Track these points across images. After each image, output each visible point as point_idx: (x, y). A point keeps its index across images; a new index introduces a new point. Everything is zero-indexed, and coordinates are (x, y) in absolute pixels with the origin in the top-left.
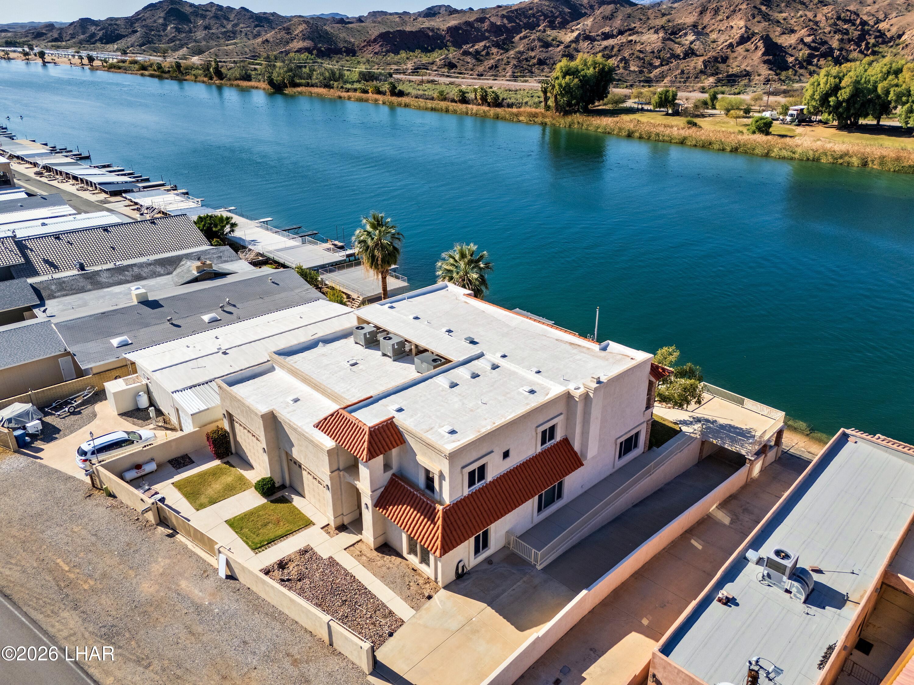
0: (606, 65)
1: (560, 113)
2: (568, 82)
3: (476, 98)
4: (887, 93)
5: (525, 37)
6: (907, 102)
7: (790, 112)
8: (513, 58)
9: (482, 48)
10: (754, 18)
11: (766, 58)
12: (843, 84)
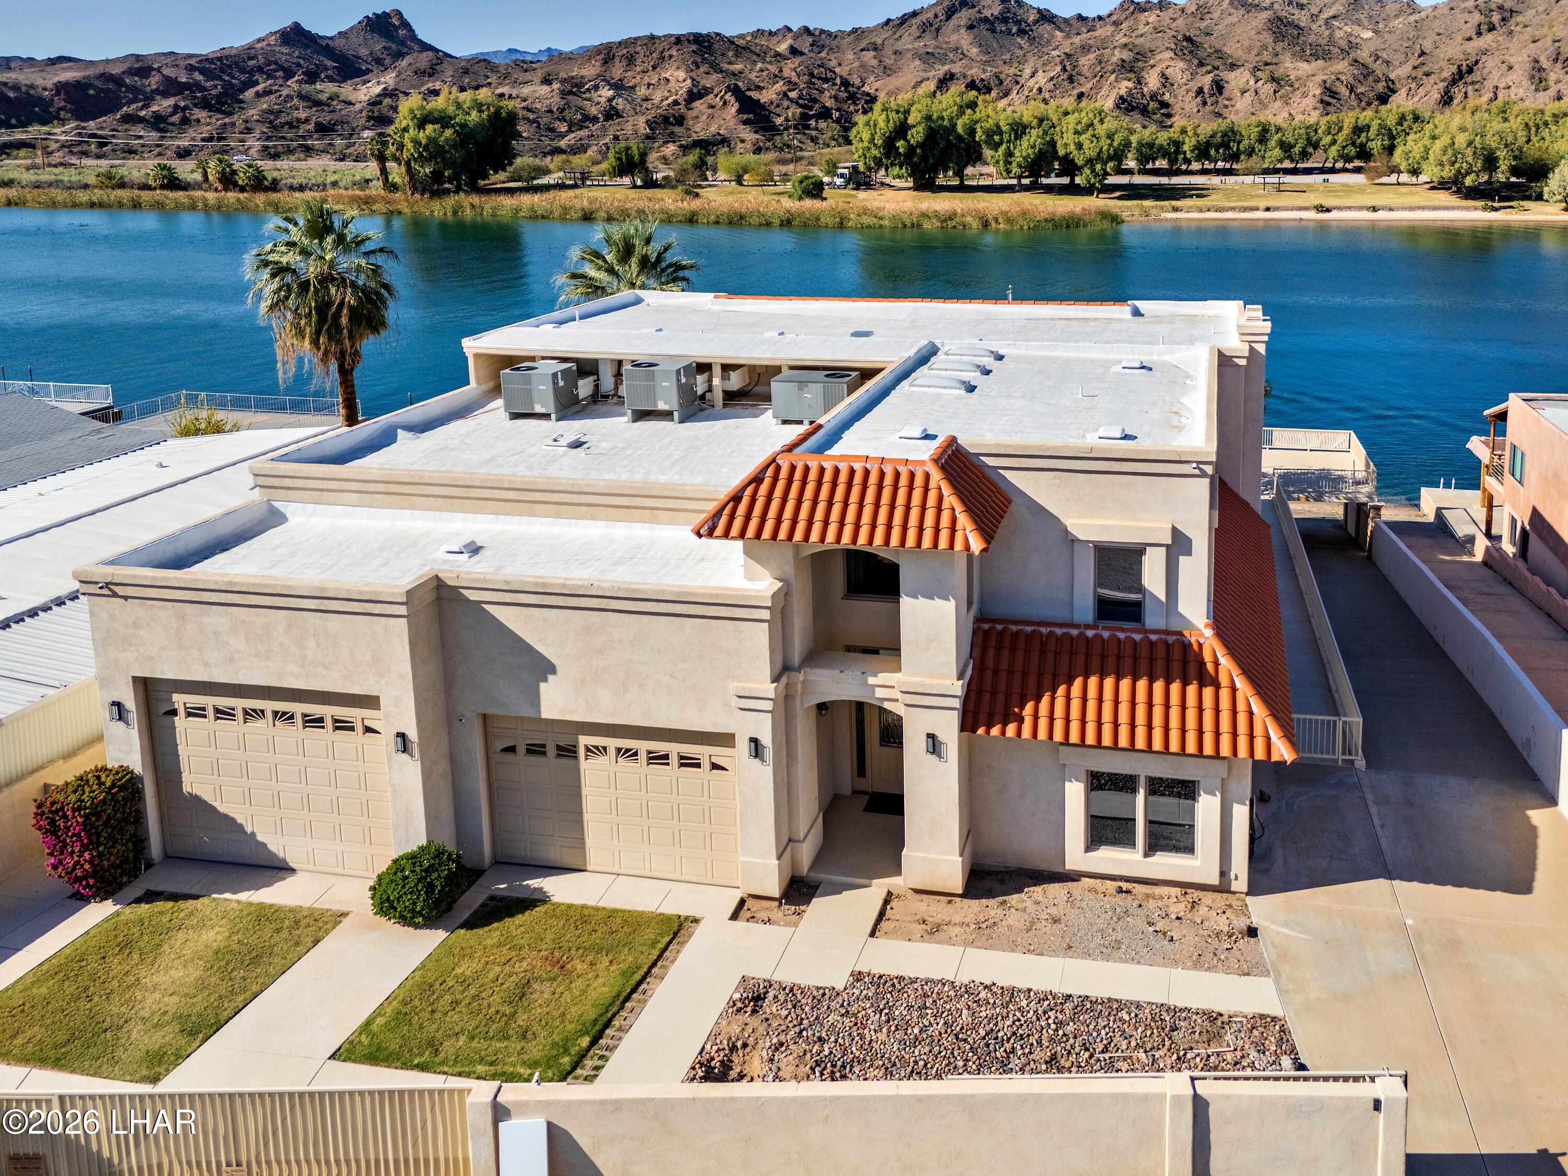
0: (501, 107)
1: (422, 195)
2: (433, 135)
3: (206, 179)
4: (972, 132)
5: (267, 93)
6: (1001, 143)
7: (840, 171)
8: (258, 121)
9: (170, 110)
10: (698, 68)
11: (745, 117)
12: (911, 121)
